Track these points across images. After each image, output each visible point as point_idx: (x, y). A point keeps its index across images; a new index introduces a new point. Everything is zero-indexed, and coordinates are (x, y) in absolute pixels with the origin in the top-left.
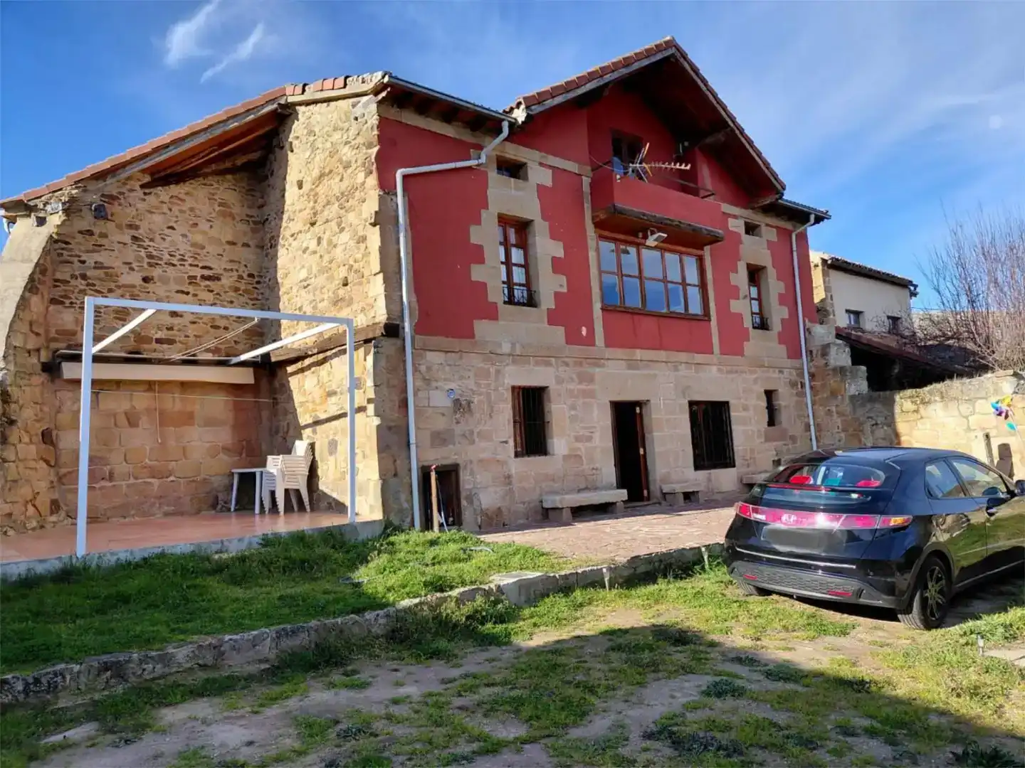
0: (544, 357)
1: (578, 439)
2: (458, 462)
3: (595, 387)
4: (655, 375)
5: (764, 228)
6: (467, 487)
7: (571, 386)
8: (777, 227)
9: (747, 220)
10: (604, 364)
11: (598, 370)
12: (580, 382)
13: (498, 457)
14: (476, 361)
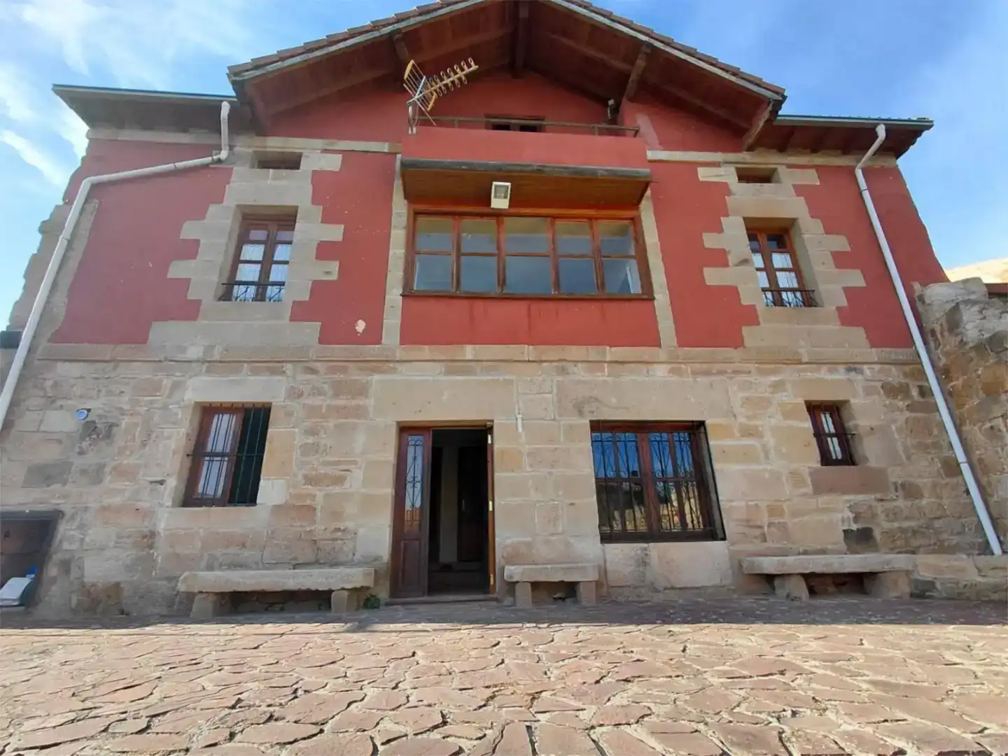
0: (272, 365)
1: (309, 480)
2: (62, 508)
3: (370, 402)
4: (510, 382)
5: (782, 170)
6: (66, 546)
7: (317, 401)
8: (817, 167)
9: (739, 166)
10: (394, 368)
11: (376, 377)
12: (336, 395)
13: (140, 505)
14: (141, 372)
